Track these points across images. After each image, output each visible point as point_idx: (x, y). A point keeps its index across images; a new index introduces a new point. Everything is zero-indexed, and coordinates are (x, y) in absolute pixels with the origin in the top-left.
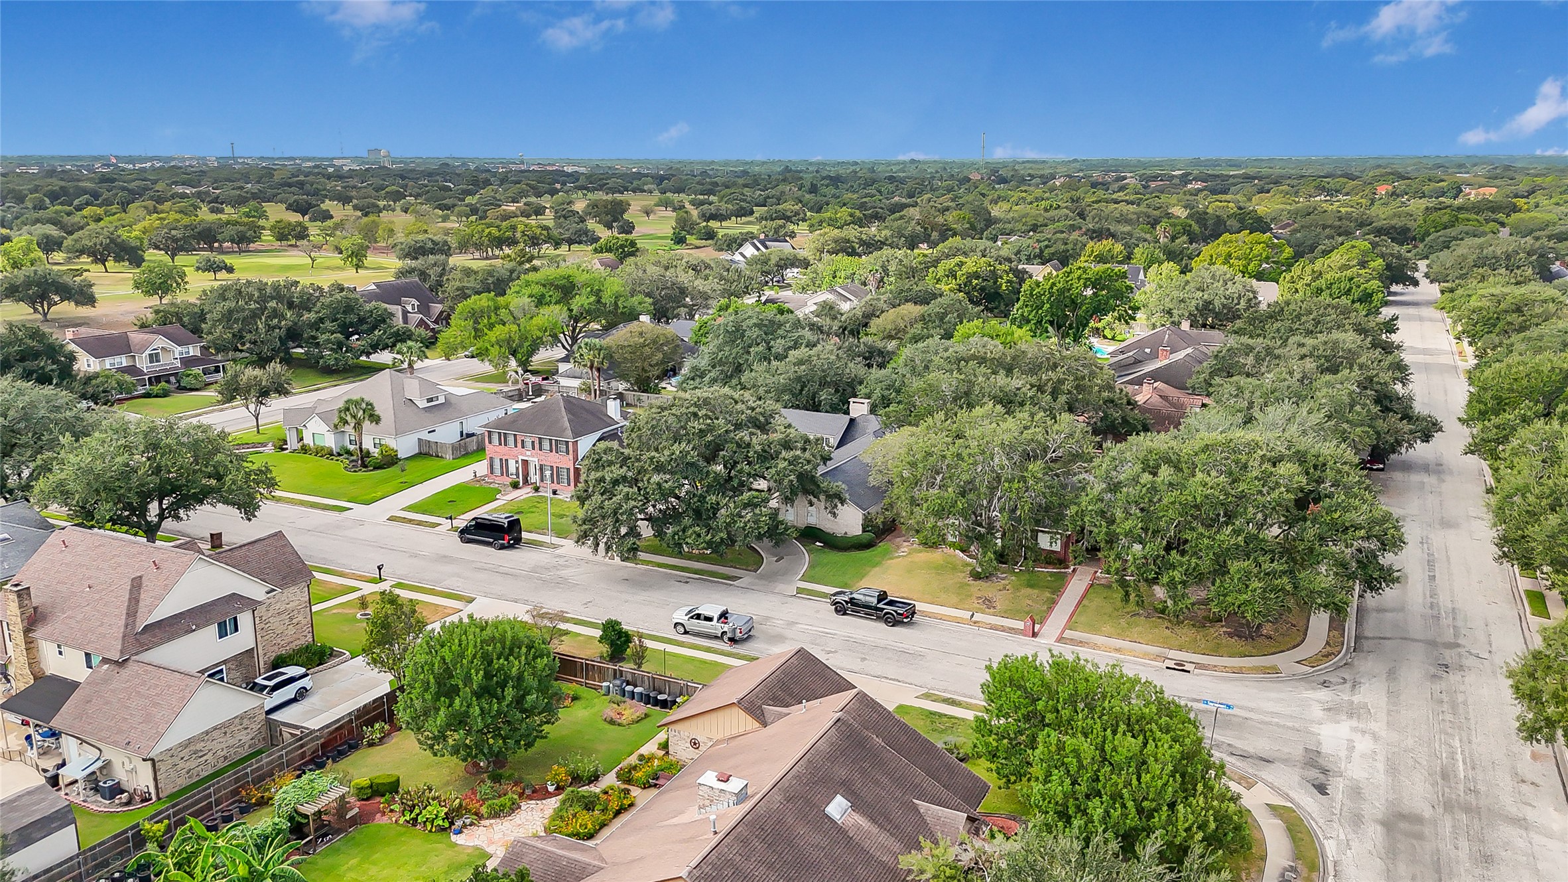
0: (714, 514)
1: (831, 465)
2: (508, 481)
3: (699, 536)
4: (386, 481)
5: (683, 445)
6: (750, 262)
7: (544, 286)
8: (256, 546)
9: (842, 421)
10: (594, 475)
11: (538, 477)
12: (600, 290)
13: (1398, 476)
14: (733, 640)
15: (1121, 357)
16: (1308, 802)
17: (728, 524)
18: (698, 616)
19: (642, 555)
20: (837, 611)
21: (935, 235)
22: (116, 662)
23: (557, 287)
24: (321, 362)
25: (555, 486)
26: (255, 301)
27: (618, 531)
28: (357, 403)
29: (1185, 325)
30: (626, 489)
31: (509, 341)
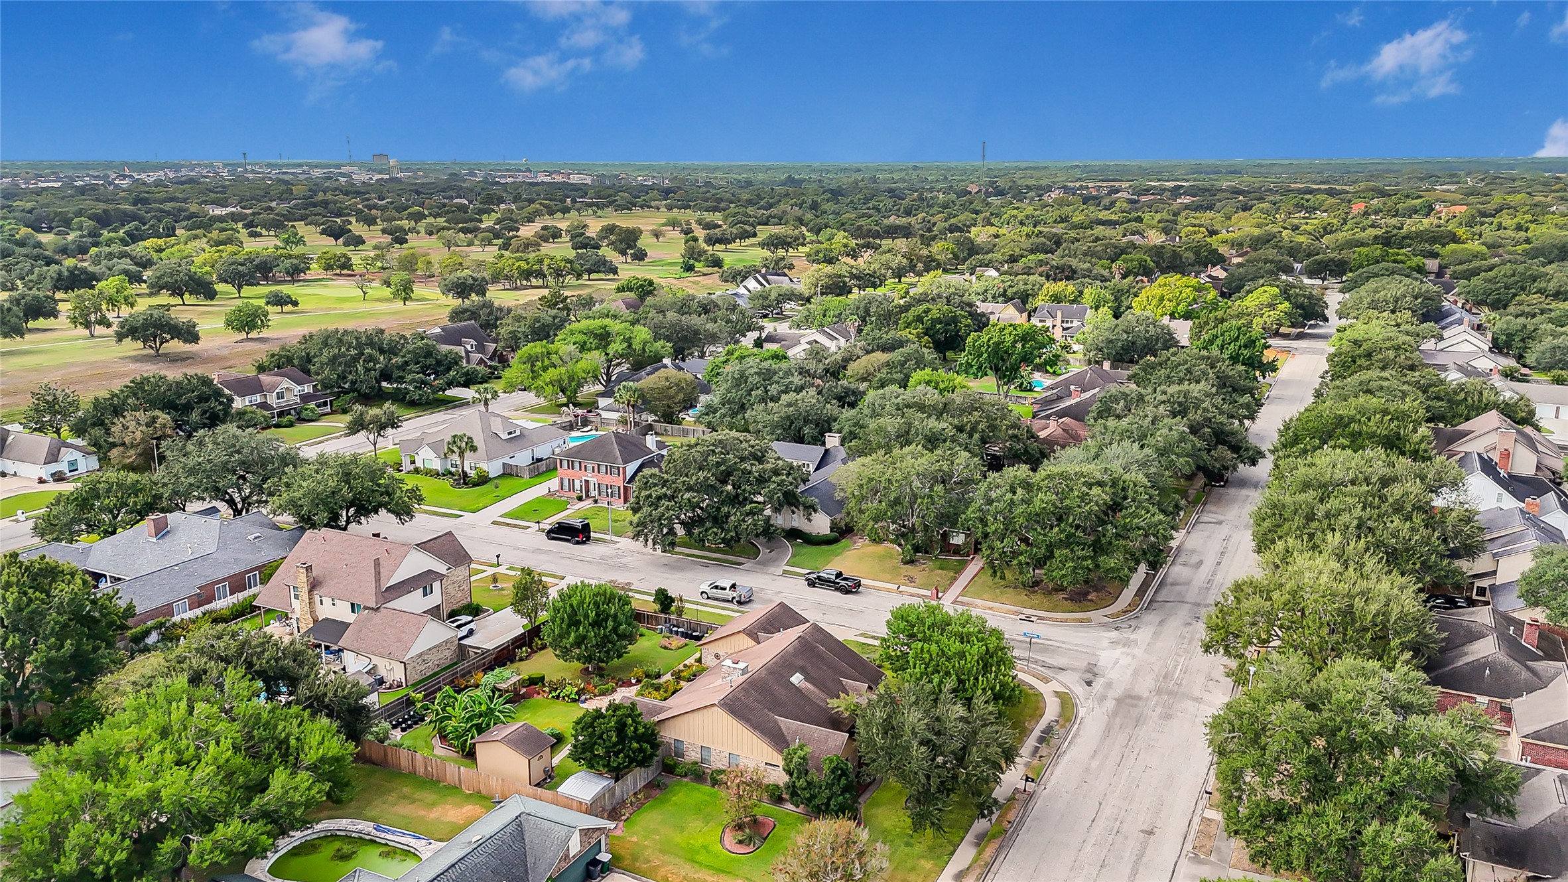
0: (727, 519)
1: (809, 485)
2: (575, 495)
3: (716, 534)
4: (484, 495)
5: (705, 473)
6: (753, 297)
7: (585, 334)
8: (438, 540)
9: (820, 450)
10: (644, 493)
11: (597, 492)
12: (630, 338)
13: (1232, 491)
14: (739, 603)
15: (1050, 392)
16: (1079, 690)
17: (736, 527)
18: (716, 587)
19: (678, 549)
20: (809, 585)
21: (920, 266)
22: (373, 609)
23: (596, 336)
24: (408, 397)
25: (609, 499)
26: (354, 348)
27: (662, 531)
28: (461, 438)
29: (1107, 365)
30: (667, 503)
31: (560, 381)
